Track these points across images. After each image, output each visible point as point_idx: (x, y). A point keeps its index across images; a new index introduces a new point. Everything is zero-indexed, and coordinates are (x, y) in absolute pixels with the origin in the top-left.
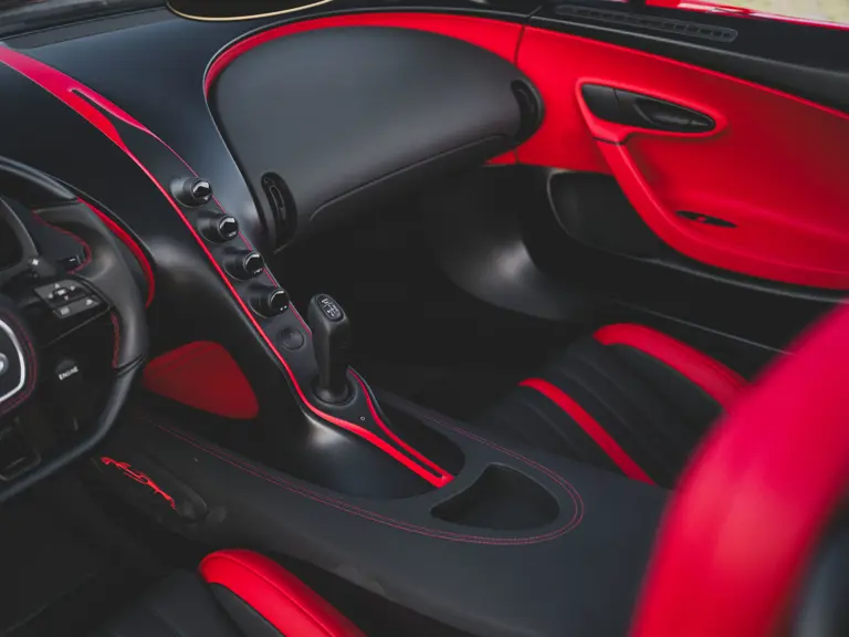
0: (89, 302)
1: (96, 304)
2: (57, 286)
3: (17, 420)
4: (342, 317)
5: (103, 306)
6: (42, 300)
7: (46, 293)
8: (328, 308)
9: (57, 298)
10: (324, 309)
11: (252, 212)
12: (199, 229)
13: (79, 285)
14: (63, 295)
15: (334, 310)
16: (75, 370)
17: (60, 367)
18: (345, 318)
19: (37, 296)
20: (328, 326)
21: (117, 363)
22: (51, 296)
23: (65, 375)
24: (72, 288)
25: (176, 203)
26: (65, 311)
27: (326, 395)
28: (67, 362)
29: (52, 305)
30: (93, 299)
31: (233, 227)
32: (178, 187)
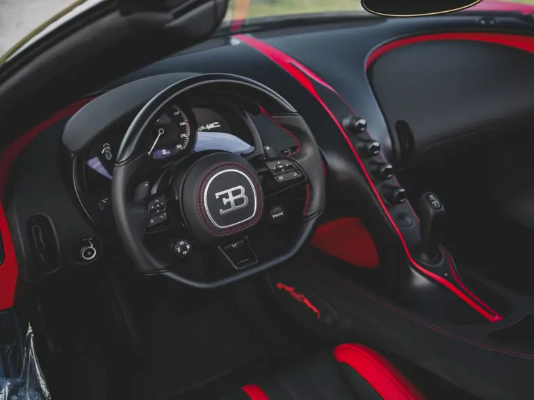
0: (295, 174)
1: (299, 176)
2: (279, 163)
3: (246, 237)
4: (441, 207)
5: (303, 177)
6: (269, 170)
7: (272, 166)
8: (433, 201)
9: (278, 170)
10: (430, 201)
11: (389, 142)
12: (356, 148)
13: (291, 164)
14: (282, 168)
15: (436, 202)
16: (282, 214)
17: (275, 210)
18: (443, 209)
19: (267, 166)
20: (432, 211)
21: (307, 212)
22: (275, 168)
23: (276, 216)
24: (287, 165)
25: (345, 131)
26: (281, 178)
27: (425, 257)
28: (278, 208)
29: (275, 174)
30: (298, 173)
31: (378, 148)
32: (346, 122)
